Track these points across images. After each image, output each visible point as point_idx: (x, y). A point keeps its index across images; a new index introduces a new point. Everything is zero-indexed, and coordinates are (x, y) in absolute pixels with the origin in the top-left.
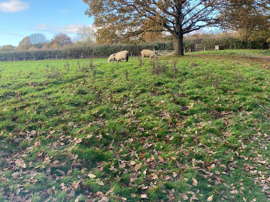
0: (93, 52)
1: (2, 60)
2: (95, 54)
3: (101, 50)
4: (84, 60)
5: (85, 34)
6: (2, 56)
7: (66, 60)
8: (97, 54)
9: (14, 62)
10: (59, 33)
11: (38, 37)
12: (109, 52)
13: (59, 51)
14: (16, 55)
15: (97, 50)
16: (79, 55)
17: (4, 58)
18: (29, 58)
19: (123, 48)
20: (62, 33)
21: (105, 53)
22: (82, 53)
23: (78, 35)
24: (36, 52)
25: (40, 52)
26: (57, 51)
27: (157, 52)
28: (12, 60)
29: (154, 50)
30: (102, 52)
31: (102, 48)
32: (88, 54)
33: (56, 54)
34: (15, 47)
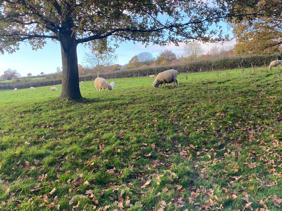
0: (212, 65)
1: (128, 76)
2: (214, 67)
3: (221, 63)
4: (203, 73)
5: (191, 49)
6: (128, 73)
7: (186, 74)
8: (216, 67)
9: (139, 78)
10: (165, 50)
11: (146, 55)
12: (228, 64)
13: (179, 67)
14: (141, 71)
15: (216, 63)
16: (198, 69)
17: (130, 74)
18: (152, 74)
19: (243, 60)
20: (167, 50)
21: (224, 65)
22: (201, 67)
23: (185, 50)
24: (158, 68)
25: (162, 68)
26: (177, 67)
27: (281, 62)
28: (137, 76)
29: (278, 60)
30: (222, 65)
31: (221, 61)
32: (207, 67)
33: (176, 69)
34: (122, 66)
